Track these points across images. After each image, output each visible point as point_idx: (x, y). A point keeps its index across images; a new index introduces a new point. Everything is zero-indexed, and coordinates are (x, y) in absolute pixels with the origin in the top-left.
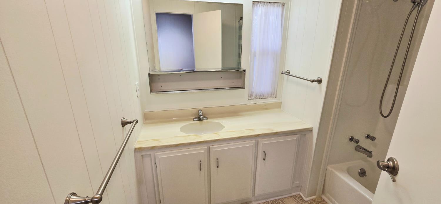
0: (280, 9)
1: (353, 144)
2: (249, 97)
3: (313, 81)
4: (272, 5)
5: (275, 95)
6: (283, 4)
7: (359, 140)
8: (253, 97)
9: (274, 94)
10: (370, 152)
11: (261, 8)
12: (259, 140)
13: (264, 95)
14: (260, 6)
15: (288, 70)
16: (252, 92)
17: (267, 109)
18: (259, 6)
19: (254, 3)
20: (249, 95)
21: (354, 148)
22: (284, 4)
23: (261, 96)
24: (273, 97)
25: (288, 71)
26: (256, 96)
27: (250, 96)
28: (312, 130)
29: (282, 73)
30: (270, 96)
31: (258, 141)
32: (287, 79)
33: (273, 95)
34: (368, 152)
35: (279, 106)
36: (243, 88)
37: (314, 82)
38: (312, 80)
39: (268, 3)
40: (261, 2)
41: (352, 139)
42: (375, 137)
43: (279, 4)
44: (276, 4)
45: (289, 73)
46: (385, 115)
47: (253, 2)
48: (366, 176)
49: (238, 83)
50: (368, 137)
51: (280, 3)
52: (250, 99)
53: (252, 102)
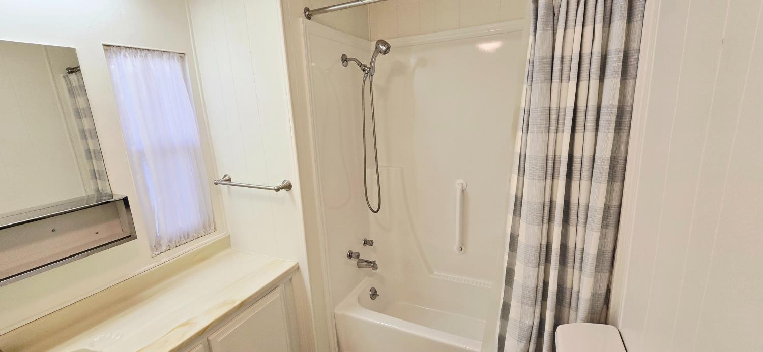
0: (176, 64)
1: (354, 261)
2: (152, 250)
3: (278, 190)
4: (156, 56)
5: (212, 227)
6: (180, 55)
7: (358, 253)
8: (164, 248)
9: (209, 226)
10: (374, 263)
11: (129, 59)
12: (210, 338)
13: (188, 235)
14: (128, 56)
15: (225, 176)
16: (157, 236)
17: (203, 259)
18: (125, 56)
19: (108, 48)
20: (151, 247)
21: (356, 265)
22: (182, 55)
23: (183, 239)
24: (210, 232)
25: (227, 178)
26: (170, 242)
27: (156, 247)
28: (298, 268)
29: (216, 184)
30: (202, 232)
31: (208, 340)
32: (229, 192)
33: (208, 228)
34: (371, 263)
35: (226, 243)
36: (131, 237)
37: (281, 190)
38: (276, 188)
39: (146, 52)
40: (125, 47)
41: (350, 255)
42: (372, 241)
43: (172, 54)
44: (165, 55)
45: (229, 180)
46: (375, 210)
47: (104, 45)
48: (378, 295)
49: (114, 229)
50: (366, 243)
51: (173, 52)
52: (157, 253)
53: (164, 258)
